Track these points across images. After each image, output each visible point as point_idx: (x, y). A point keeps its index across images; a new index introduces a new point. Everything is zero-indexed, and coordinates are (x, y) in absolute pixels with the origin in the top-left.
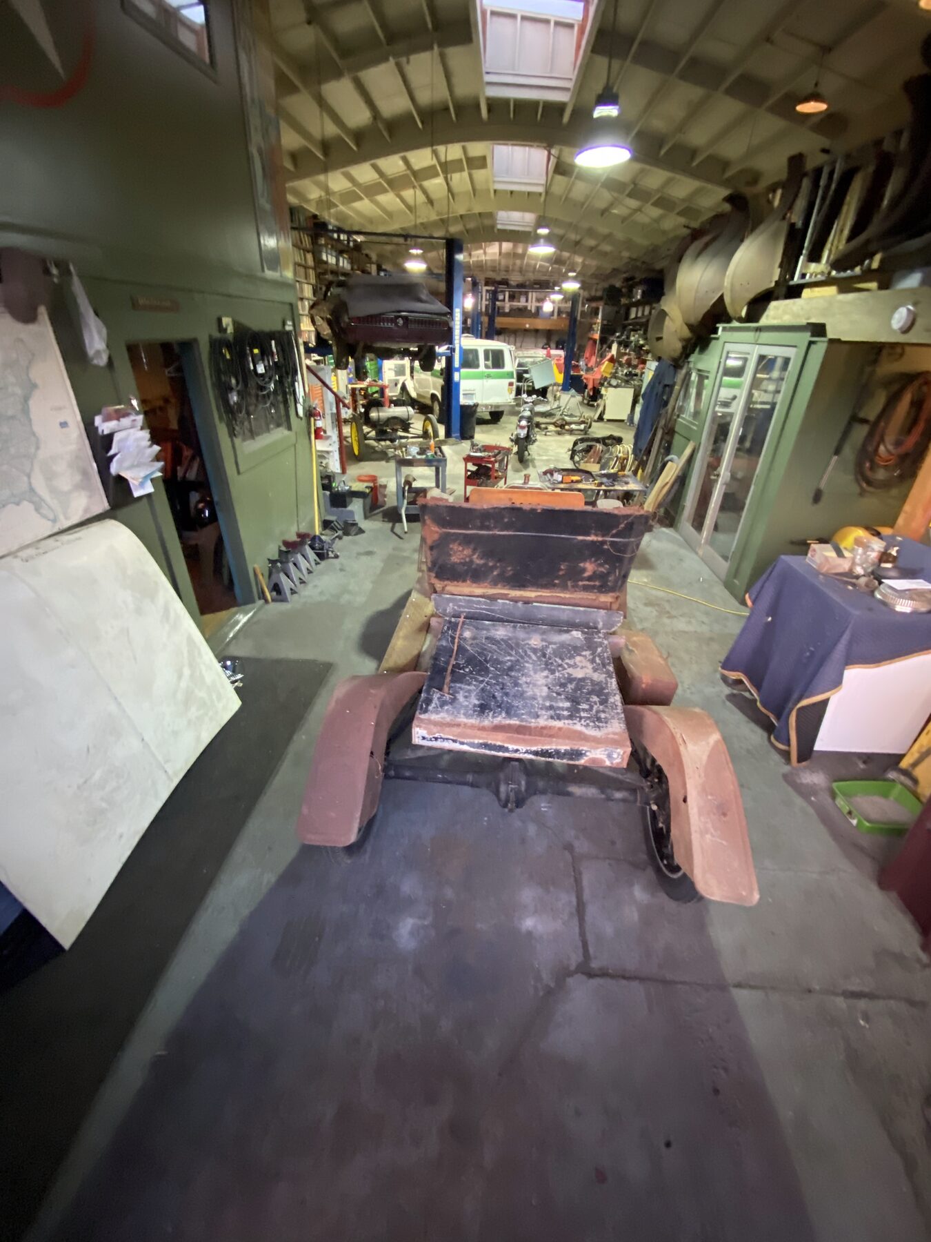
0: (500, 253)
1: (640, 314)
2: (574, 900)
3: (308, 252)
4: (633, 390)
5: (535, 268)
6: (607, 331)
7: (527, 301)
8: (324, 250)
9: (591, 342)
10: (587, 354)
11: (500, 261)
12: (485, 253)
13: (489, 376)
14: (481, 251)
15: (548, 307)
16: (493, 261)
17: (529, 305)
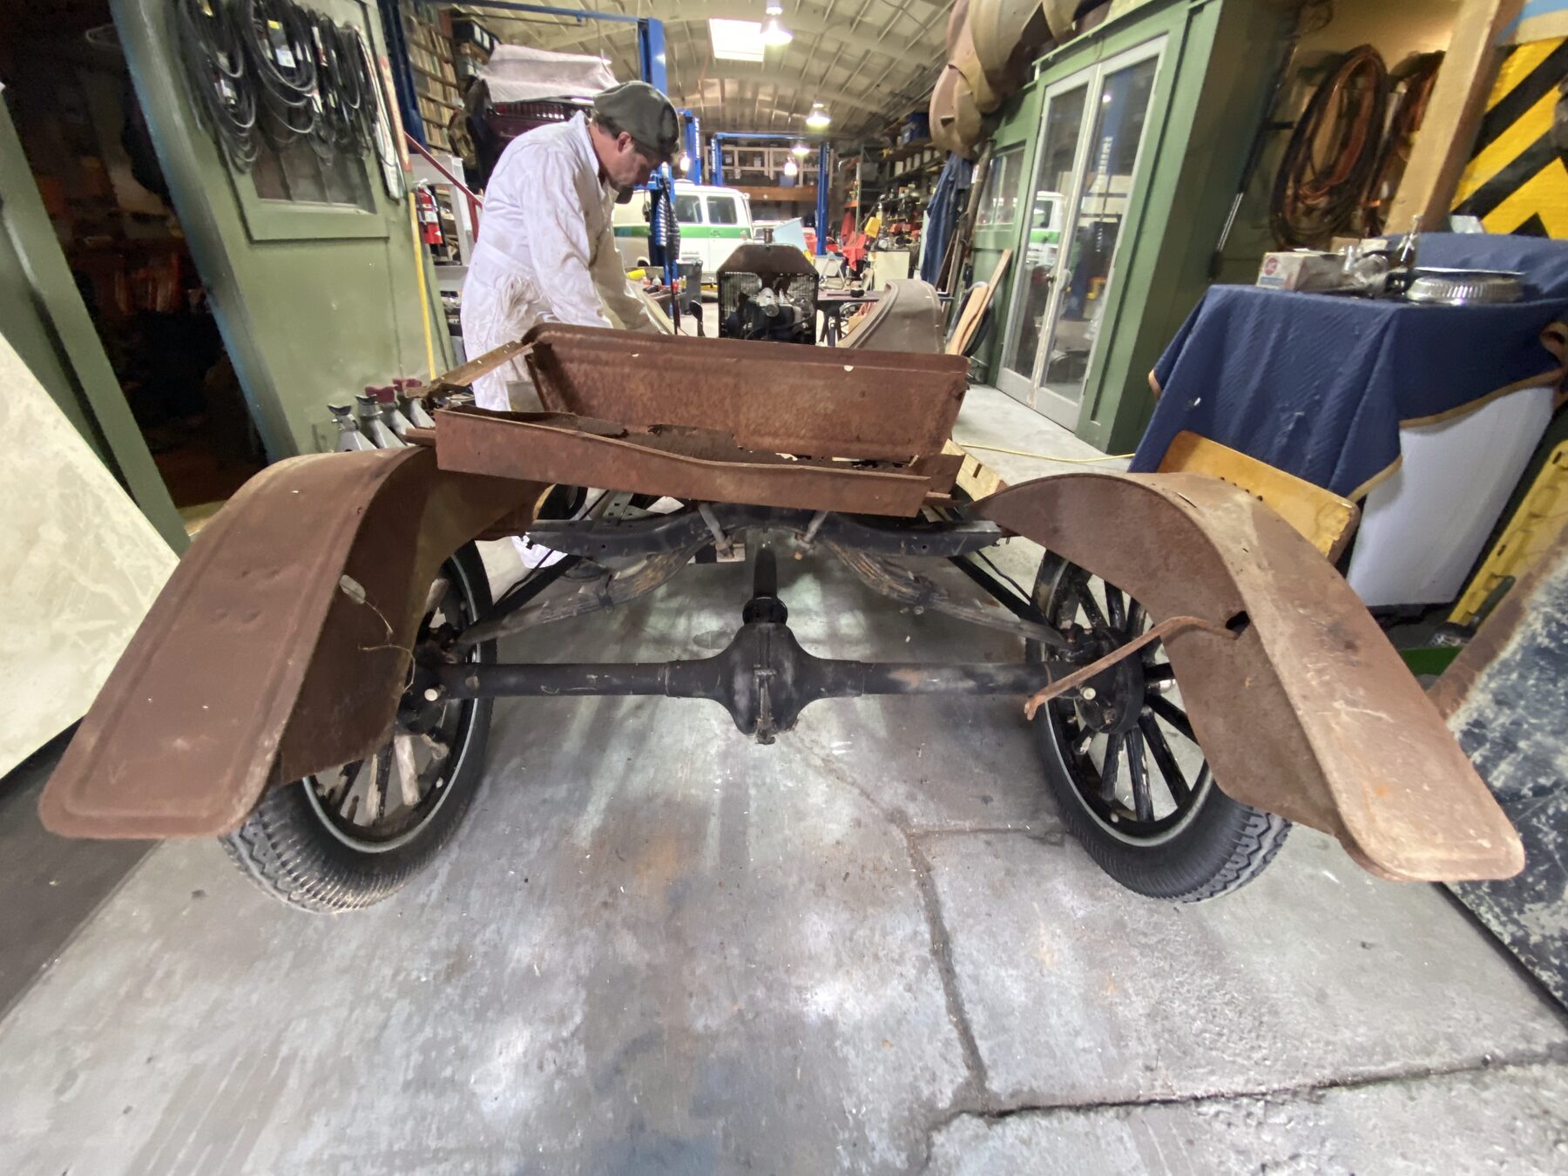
0: (723, 99)
1: (908, 168)
2: (924, 929)
3: (447, 62)
4: (908, 254)
5: (770, 121)
6: (870, 196)
7: (763, 165)
8: (470, 61)
9: (849, 214)
10: (844, 231)
11: (723, 109)
12: (703, 98)
13: (715, 234)
14: (698, 96)
15: (790, 170)
16: (715, 109)
17: (765, 169)
